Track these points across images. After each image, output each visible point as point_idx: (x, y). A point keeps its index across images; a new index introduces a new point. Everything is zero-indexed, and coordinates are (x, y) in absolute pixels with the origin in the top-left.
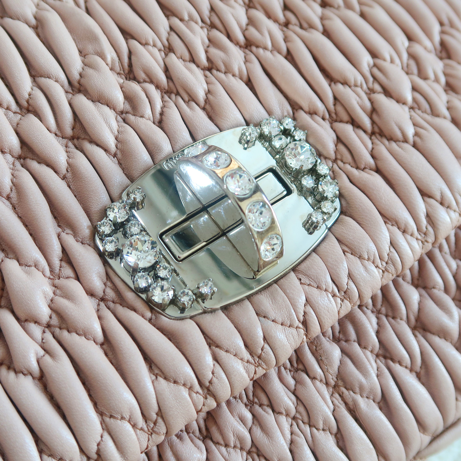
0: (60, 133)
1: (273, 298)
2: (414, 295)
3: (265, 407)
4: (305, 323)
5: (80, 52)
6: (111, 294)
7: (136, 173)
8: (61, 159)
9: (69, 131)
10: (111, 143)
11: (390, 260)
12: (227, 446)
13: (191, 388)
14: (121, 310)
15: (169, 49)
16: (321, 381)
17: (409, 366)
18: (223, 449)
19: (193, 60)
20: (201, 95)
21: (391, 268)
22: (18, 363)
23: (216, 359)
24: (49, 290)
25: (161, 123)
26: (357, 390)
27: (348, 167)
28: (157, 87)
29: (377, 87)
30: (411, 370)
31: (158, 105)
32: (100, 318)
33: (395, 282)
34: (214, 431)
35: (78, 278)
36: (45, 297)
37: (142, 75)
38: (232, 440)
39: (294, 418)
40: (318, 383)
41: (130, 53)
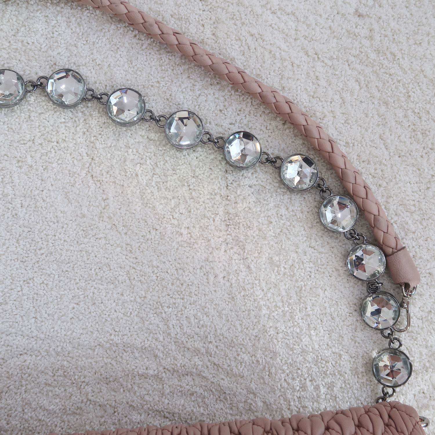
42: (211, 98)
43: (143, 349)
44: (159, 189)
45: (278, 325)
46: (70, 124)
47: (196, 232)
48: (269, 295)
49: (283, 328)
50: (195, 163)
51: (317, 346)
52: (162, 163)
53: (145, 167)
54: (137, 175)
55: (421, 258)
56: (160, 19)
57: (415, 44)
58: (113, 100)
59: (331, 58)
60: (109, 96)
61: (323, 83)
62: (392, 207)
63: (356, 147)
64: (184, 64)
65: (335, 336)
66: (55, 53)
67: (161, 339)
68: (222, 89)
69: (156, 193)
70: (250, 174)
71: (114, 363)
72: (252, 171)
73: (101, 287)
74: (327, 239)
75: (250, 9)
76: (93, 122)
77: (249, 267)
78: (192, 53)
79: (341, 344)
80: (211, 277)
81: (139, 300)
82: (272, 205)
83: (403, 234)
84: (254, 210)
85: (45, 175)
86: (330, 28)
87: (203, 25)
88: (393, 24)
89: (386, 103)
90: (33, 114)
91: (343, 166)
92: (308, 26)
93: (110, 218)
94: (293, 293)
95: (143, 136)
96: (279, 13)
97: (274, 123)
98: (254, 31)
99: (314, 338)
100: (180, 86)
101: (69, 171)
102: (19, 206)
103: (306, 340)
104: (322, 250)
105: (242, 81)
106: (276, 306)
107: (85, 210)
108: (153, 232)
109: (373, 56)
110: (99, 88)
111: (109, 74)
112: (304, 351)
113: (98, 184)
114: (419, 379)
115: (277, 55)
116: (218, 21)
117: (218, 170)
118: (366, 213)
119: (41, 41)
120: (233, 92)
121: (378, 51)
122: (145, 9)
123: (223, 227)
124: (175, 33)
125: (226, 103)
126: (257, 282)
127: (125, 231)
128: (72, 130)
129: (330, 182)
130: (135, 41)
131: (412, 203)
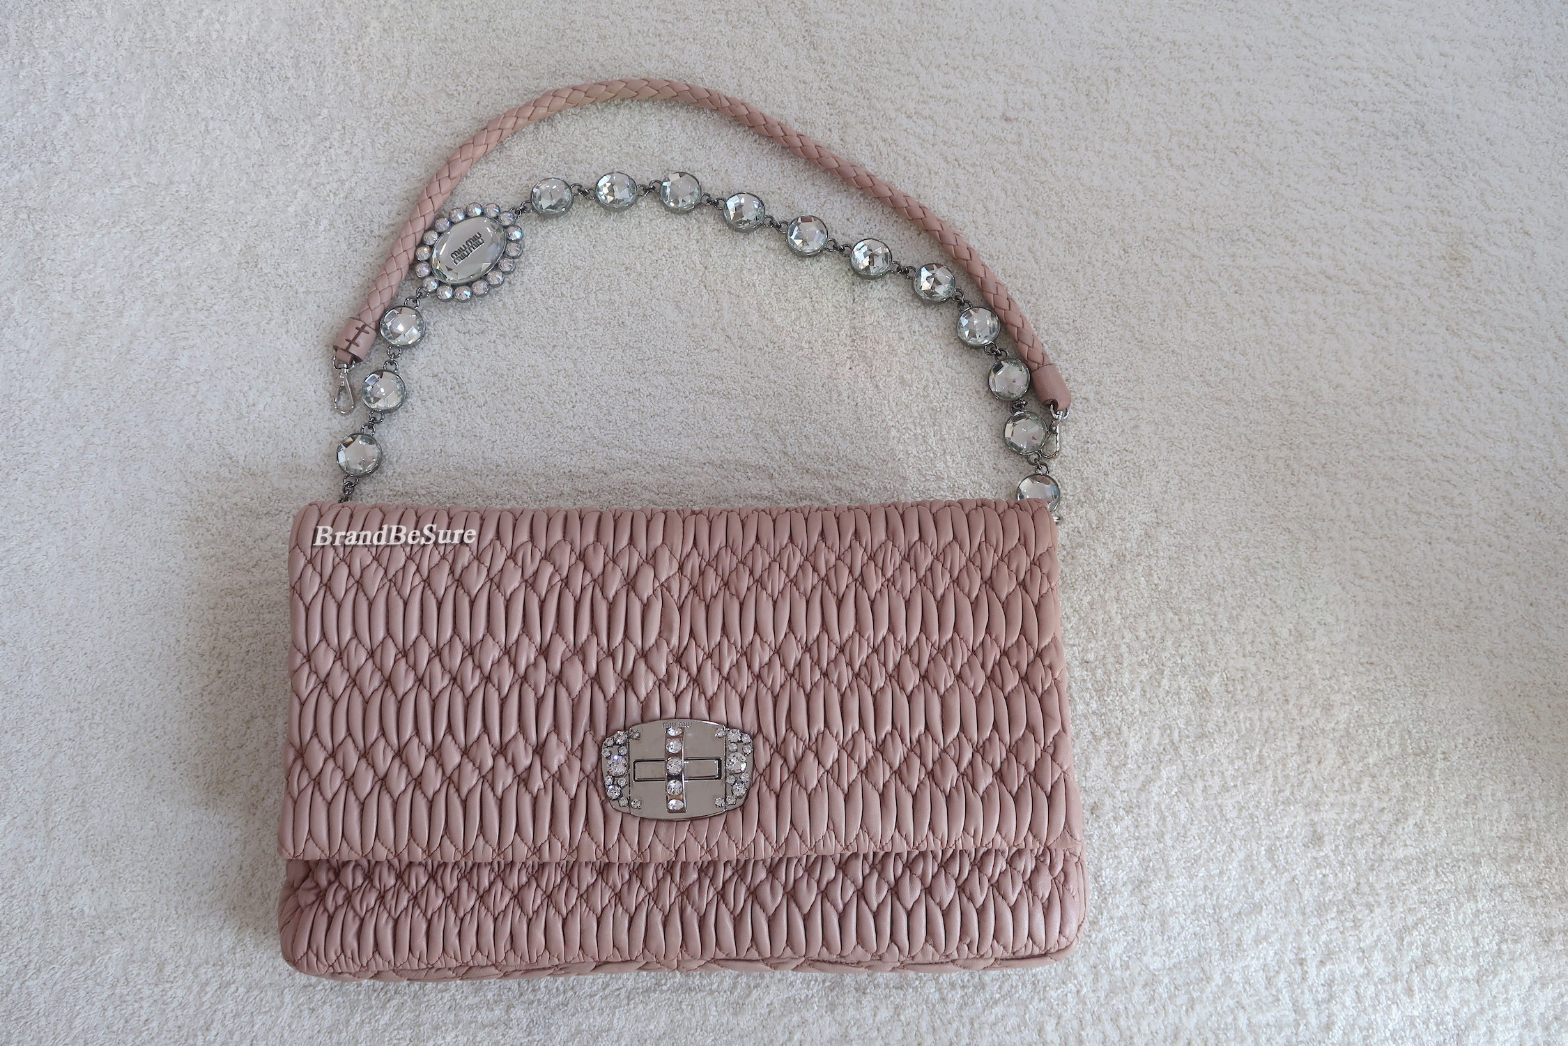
0: (621, 675)
1: (668, 829)
2: (762, 875)
3: (638, 879)
4: (677, 851)
5: (660, 632)
6: (592, 776)
7: (646, 719)
8: (612, 689)
9: (625, 677)
10: (643, 694)
11: (748, 849)
12: (607, 884)
13: (598, 846)
14: (592, 786)
15: (710, 656)
16: (676, 886)
17: (732, 911)
18: (604, 884)
19: (720, 670)
20: (710, 693)
21: (746, 853)
22: (530, 785)
23: (619, 839)
24: (563, 758)
25: (677, 698)
26: (691, 903)
27: (764, 783)
28: (689, 675)
29: (814, 748)
30: (732, 913)
31: (684, 684)
32: (578, 785)
33: (756, 862)
34: (605, 872)
35: (581, 760)
36: (559, 761)
37: (684, 665)
38: (610, 884)
39: (650, 894)
40: (673, 885)
41: (686, 648)
42: (837, 205)
43: (758, 468)
44: (778, 300)
45: (910, 448)
46: (682, 232)
47: (818, 346)
48: (899, 416)
49: (915, 452)
50: (818, 273)
51: (953, 474)
52: (782, 273)
53: (763, 276)
54: (754, 286)
55: (1075, 381)
56: (783, 121)
57: (1071, 149)
58: (731, 204)
59: (974, 165)
60: (725, 201)
61: (964, 190)
62: (1043, 326)
63: (1001, 260)
64: (809, 170)
65: (973, 462)
66: (669, 158)
67: (777, 457)
68: (851, 196)
69: (775, 304)
70: (879, 287)
71: (725, 482)
72: (883, 283)
73: (713, 402)
74: (966, 357)
75: (882, 113)
76: (708, 230)
77: (877, 386)
78: (817, 155)
79: (982, 472)
80: (835, 395)
81: (753, 416)
82: (903, 320)
83: (1055, 355)
84: (884, 324)
85: (655, 283)
86: (973, 132)
87: (830, 130)
88: (1044, 128)
89: (1036, 213)
90: (644, 220)
91: (982, 275)
92: (948, 130)
93: (723, 330)
94: (926, 415)
95: (761, 246)
96: (915, 118)
97: (907, 233)
98: (886, 136)
99: (950, 464)
100: (803, 193)
101: (681, 279)
102: (626, 314)
103: (940, 465)
104: (960, 369)
105: (871, 184)
106: (907, 429)
107: (697, 321)
108: (771, 346)
109: (1021, 162)
110: (716, 194)
111: (726, 180)
112: (939, 478)
113: (712, 294)
114: (1073, 514)
115: (912, 160)
116: (846, 125)
117: (844, 283)
118: (1009, 327)
119: (655, 145)
120: (862, 199)
121: (1027, 158)
122: (767, 112)
123: (848, 341)
124: (799, 135)
125: (854, 212)
126: (886, 402)
127: (739, 344)
128: (685, 238)
129: (970, 294)
130: (755, 145)
131: (1065, 321)
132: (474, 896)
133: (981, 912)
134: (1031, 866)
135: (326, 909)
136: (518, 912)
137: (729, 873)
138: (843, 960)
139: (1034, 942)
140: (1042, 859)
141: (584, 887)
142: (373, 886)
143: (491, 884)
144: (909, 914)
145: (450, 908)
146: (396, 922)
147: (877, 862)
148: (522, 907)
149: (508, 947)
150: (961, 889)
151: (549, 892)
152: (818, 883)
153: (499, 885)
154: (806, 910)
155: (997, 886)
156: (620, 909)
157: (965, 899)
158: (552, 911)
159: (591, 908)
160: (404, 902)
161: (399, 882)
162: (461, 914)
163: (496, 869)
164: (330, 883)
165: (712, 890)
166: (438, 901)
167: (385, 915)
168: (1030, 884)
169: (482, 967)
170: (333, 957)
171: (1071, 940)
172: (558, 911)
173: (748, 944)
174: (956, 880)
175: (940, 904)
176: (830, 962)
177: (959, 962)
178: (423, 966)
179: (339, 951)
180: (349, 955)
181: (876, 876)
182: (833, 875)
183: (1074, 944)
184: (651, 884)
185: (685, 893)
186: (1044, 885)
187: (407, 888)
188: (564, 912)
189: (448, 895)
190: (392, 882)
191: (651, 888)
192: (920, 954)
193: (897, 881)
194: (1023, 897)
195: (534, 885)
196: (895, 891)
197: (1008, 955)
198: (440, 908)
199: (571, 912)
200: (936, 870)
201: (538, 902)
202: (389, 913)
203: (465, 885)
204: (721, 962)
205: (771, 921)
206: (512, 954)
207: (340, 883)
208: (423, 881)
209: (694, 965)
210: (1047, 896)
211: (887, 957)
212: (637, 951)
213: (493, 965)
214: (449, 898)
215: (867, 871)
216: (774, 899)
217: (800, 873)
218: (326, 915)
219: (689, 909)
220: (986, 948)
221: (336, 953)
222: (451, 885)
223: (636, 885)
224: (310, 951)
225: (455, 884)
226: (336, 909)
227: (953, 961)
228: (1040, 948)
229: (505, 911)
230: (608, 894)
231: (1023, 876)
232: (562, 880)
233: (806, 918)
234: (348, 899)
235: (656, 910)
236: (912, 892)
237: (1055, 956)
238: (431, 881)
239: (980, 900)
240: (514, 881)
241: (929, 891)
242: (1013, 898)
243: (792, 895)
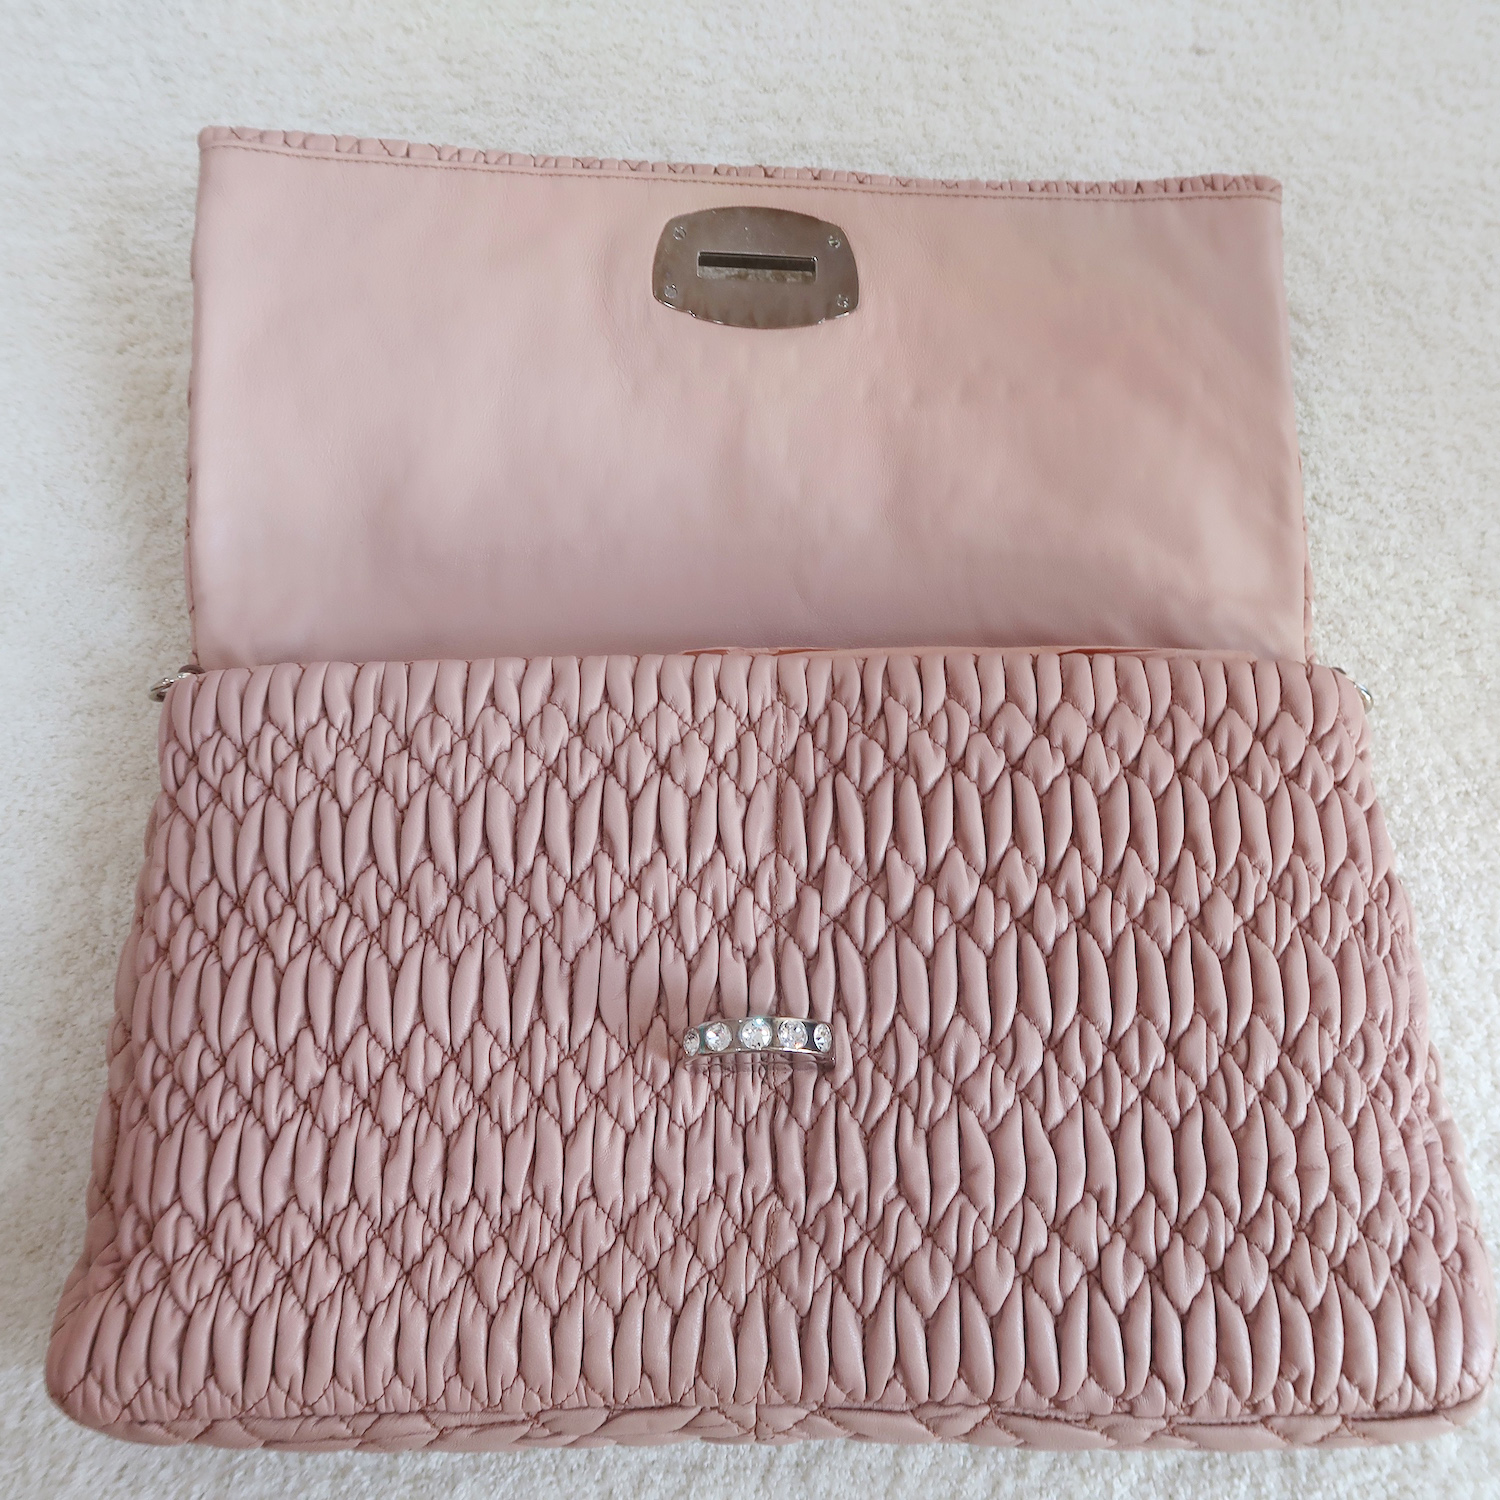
2: (914, 1239)
3: (690, 1244)
12: (633, 1252)
16: (758, 1257)
17: (858, 1306)
18: (628, 1252)
26: (785, 1289)
30: (858, 1311)
34: (631, 1232)
38: (640, 1251)
39: (710, 1273)
40: (753, 1257)
132: (395, 1270)
133: (1318, 1317)
134: (1402, 1239)
135: (124, 1299)
136: (472, 1301)
137: (854, 1235)
138: (1061, 1415)
139: (1416, 1382)
140: (1420, 1225)
141: (592, 1258)
142: (211, 1253)
143: (427, 1249)
144: (1185, 1319)
145: (350, 1294)
146: (251, 1319)
147: (1122, 1220)
148: (478, 1293)
149: (451, 1370)
150: (1279, 1274)
151: (528, 1267)
152: (1017, 1256)
153: (440, 1250)
154: (995, 1308)
155: (1343, 1272)
156: (656, 1299)
157: (1287, 1295)
158: (533, 1300)
159: (605, 1298)
160: (266, 1284)
161: (261, 1245)
162: (370, 1305)
163: (436, 1222)
164: (137, 1249)
165: (823, 1266)
166: (328, 1279)
167: (232, 1307)
168: (1403, 1270)
169: (403, 1414)
170: (130, 1387)
171: (1481, 1381)
172: (544, 1301)
173: (888, 1372)
174: (1269, 1258)
175: (1241, 1303)
176: (1036, 1418)
177: (1278, 1422)
178: (295, 1410)
179: (143, 1377)
180: (161, 1382)
181: (1121, 1245)
182: (1044, 1244)
183: (1487, 1392)
184: (712, 1253)
185: (774, 1273)
186: (1430, 1276)
187: (274, 1257)
188: (555, 1304)
189: (348, 1268)
190: (248, 1246)
191: (713, 1261)
192: (1205, 1400)
193: (1160, 1256)
194: (1393, 1295)
195: (502, 1251)
196: (1158, 1275)
197: (1367, 1407)
198: (332, 1294)
199: (565, 1303)
200: (1231, 1237)
201: (509, 1284)
202: (240, 1303)
203: (379, 1250)
204: (837, 1414)
205: (931, 1327)
206: (456, 1384)
207: (153, 1250)
208: (304, 1243)
209: (788, 1417)
210: (1435, 1294)
211: (1144, 1406)
212: (684, 1385)
213: (422, 1411)
214: (349, 1276)
215: (1106, 1237)
216: (936, 1285)
217: (984, 1237)
218: (123, 1309)
219: (781, 1302)
220: (1327, 1394)
221: (136, 1380)
222: (354, 1251)
223: (686, 1254)
224: (90, 1378)
225: (362, 1249)
226: (143, 1296)
227: (1265, 1421)
228: (1426, 1396)
229: (447, 1300)
230: (635, 1270)
231: (1390, 1252)
232: (553, 1244)
233: (996, 1323)
234: (166, 1277)
235: (721, 1304)
236: (1189, 1279)
237: (1453, 1414)
238: (319, 1244)
239: (1315, 1296)
240: (465, 1244)
241: (1219, 1277)
242: (1375, 1297)
243: (968, 1278)
